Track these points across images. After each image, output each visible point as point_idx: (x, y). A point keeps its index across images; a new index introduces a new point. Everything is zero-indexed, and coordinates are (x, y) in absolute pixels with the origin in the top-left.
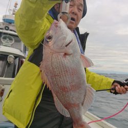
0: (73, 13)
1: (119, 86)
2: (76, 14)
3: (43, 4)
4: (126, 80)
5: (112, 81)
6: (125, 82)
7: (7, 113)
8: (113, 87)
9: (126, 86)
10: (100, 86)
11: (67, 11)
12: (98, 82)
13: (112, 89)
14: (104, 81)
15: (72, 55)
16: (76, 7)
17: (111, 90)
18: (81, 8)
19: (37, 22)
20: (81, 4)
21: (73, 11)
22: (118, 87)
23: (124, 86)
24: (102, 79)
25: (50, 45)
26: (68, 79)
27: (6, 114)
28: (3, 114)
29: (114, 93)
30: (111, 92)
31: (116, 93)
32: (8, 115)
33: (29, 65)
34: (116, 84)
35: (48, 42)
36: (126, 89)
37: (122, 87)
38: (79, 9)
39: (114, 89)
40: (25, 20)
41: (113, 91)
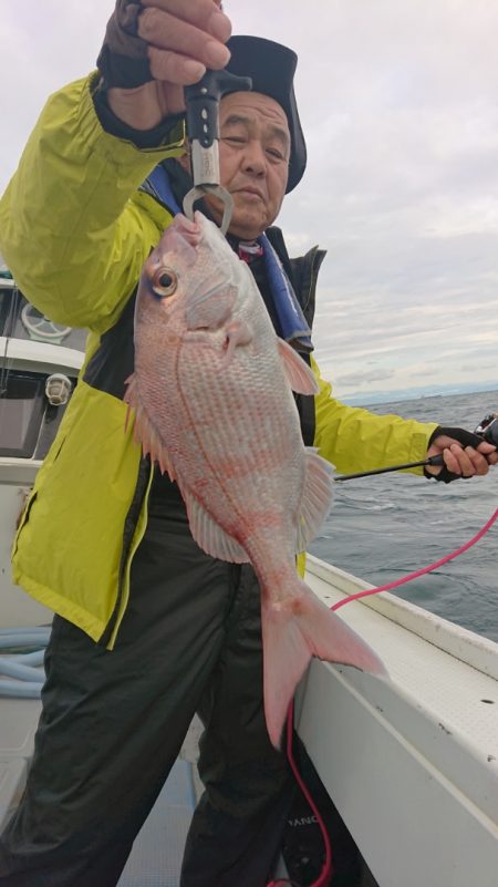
0: (249, 169)
1: (456, 446)
2: (260, 175)
3: (116, 164)
4: (484, 424)
5: (428, 429)
6: (480, 429)
7: (31, 577)
8: (433, 453)
9: (485, 446)
10: (384, 453)
11: (215, 179)
12: (375, 439)
13: (431, 462)
14: (398, 435)
15: (251, 346)
16: (257, 145)
17: (425, 467)
18: (277, 146)
19: (94, 236)
20: (279, 133)
21: (247, 163)
22: (454, 452)
23: (475, 447)
24: (391, 427)
25: (168, 311)
26: (243, 433)
27: (26, 582)
28: (17, 582)
29: (439, 478)
30: (429, 475)
31: (447, 476)
32: (35, 585)
33: (92, 400)
34: (444, 440)
35: (158, 297)
36: (486, 455)
37: (469, 449)
38: (272, 154)
39: (438, 461)
40: (47, 232)
41: (435, 470)
